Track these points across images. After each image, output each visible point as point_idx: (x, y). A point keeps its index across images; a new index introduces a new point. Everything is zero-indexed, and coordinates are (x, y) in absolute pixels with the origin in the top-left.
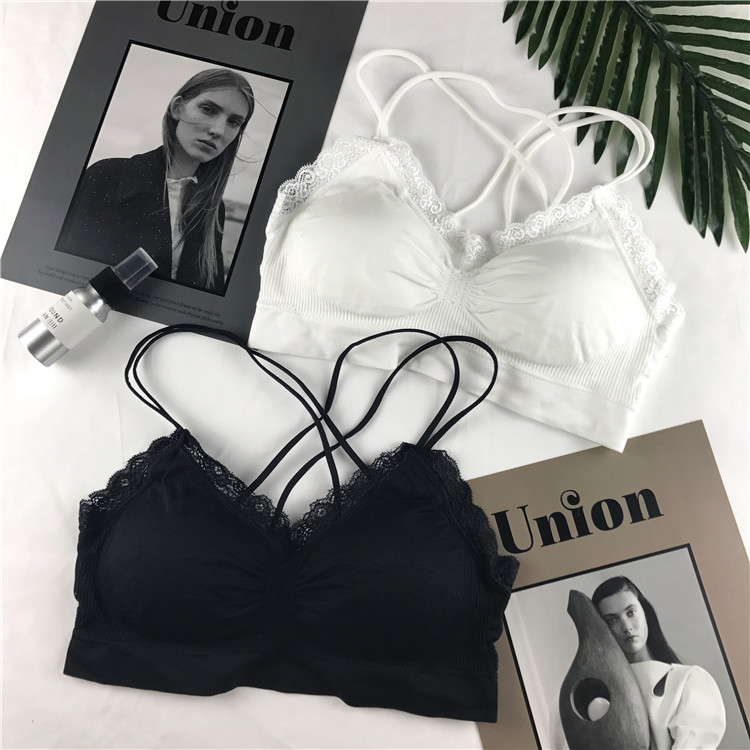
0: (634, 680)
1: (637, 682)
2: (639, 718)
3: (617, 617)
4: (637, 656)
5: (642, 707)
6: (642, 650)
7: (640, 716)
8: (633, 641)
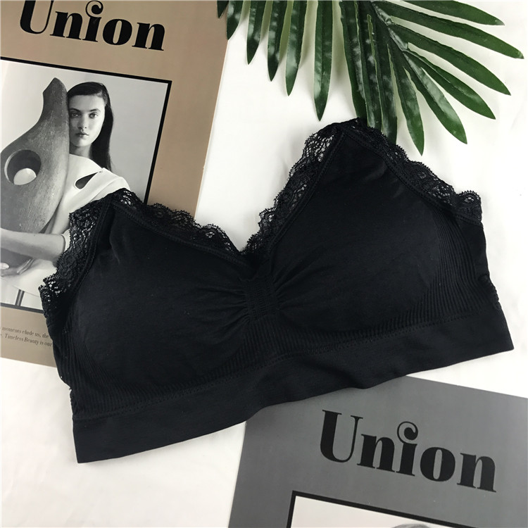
0: (65, 168)
1: (67, 170)
2: (52, 197)
3: (80, 113)
4: (79, 150)
5: (60, 190)
6: (85, 147)
7: (54, 197)
8: (82, 137)
